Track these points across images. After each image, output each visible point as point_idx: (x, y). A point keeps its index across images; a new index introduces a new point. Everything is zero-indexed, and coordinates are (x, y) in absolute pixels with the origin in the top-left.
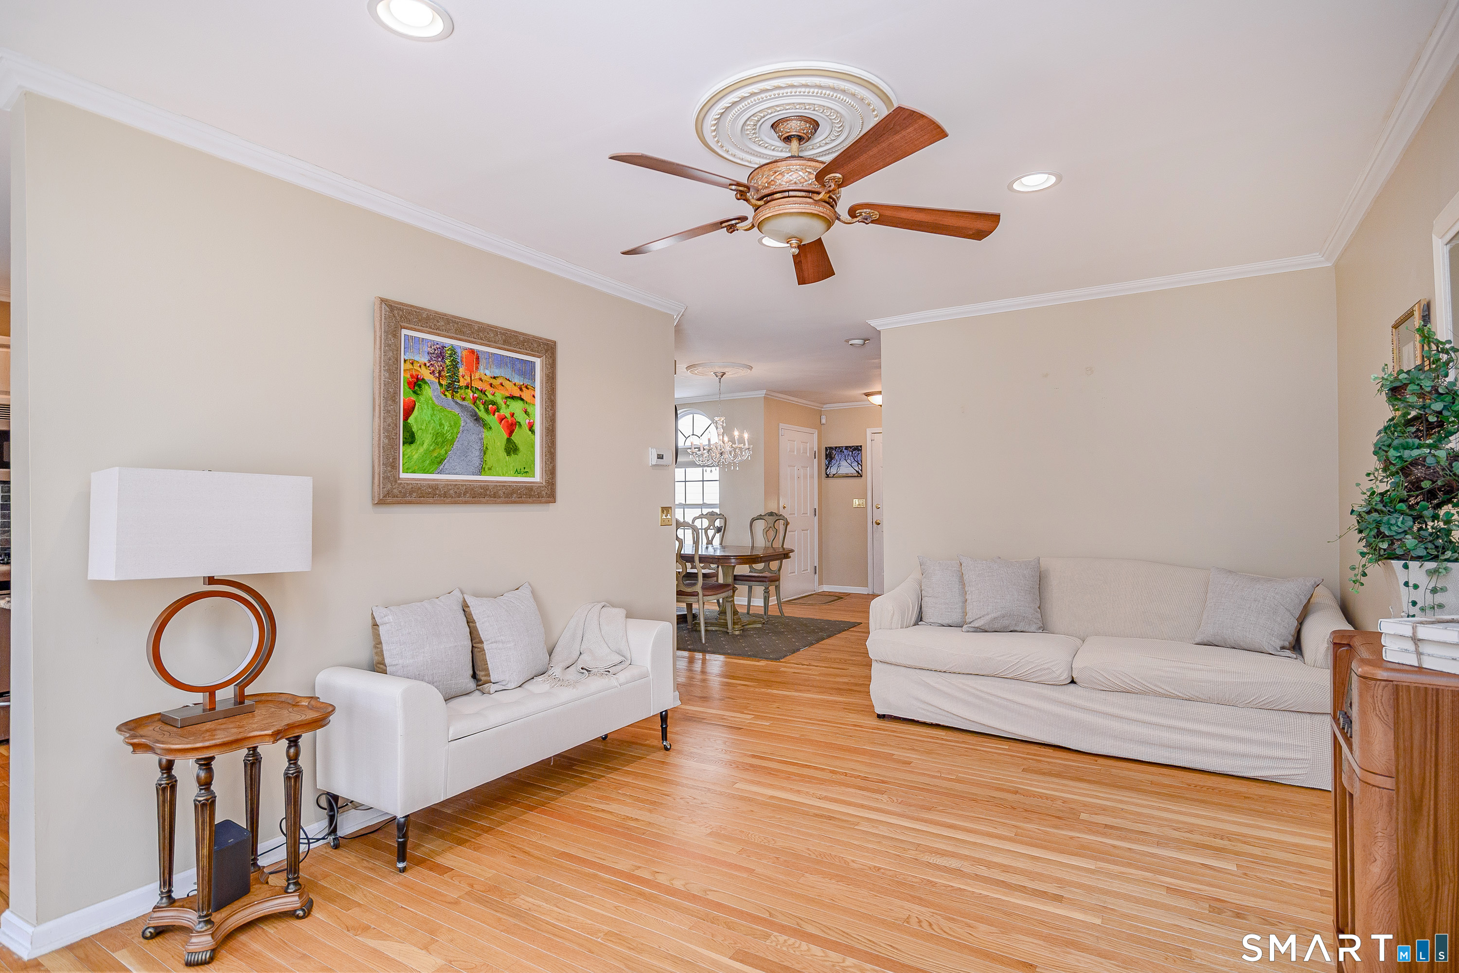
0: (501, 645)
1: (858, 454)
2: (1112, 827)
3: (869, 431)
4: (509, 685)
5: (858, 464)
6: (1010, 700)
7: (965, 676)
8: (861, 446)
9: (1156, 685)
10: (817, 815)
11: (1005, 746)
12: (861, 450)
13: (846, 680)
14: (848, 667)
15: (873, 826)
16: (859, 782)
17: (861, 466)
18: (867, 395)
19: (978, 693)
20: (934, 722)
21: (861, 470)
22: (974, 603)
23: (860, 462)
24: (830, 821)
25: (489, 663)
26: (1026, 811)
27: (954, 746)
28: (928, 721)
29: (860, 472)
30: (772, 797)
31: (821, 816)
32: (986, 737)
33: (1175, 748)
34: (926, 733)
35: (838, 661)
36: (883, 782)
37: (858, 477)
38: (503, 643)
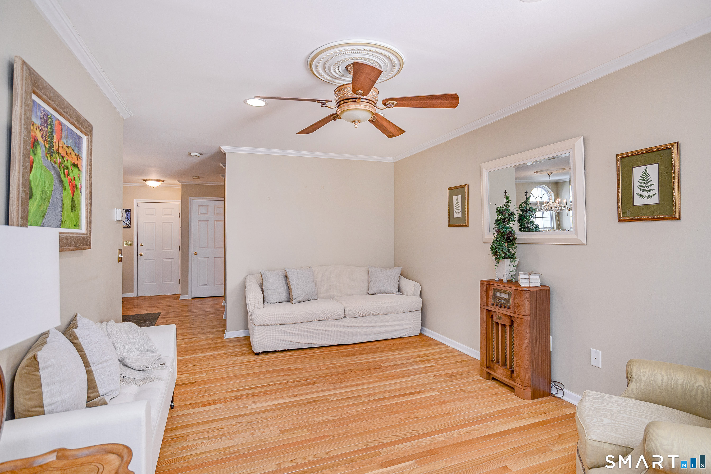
0: (105, 364)
1: (128, 214)
2: (395, 365)
3: (136, 201)
4: (114, 394)
5: (128, 219)
6: (321, 330)
7: (301, 323)
8: (130, 209)
9: (374, 312)
10: (308, 403)
11: (322, 350)
12: (130, 212)
13: (205, 342)
14: (196, 336)
15: (336, 397)
16: (296, 384)
17: (130, 221)
18: (145, 180)
19: (308, 330)
20: (286, 349)
21: (130, 224)
22: (296, 290)
23: (129, 219)
24: (317, 403)
25: (96, 381)
26: (367, 370)
27: (308, 356)
28: (283, 349)
29: (129, 224)
30: (275, 405)
31: (311, 402)
32: (312, 349)
33: (377, 334)
34: (287, 355)
35: (184, 334)
36: (307, 380)
37: (127, 227)
38: (106, 361)
